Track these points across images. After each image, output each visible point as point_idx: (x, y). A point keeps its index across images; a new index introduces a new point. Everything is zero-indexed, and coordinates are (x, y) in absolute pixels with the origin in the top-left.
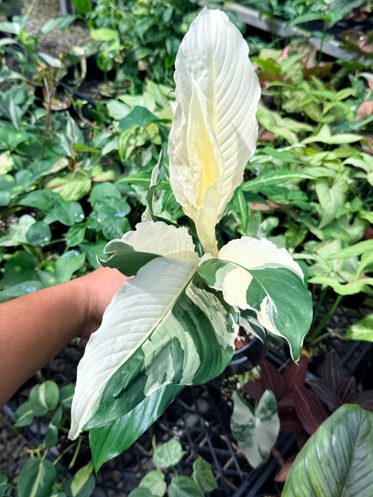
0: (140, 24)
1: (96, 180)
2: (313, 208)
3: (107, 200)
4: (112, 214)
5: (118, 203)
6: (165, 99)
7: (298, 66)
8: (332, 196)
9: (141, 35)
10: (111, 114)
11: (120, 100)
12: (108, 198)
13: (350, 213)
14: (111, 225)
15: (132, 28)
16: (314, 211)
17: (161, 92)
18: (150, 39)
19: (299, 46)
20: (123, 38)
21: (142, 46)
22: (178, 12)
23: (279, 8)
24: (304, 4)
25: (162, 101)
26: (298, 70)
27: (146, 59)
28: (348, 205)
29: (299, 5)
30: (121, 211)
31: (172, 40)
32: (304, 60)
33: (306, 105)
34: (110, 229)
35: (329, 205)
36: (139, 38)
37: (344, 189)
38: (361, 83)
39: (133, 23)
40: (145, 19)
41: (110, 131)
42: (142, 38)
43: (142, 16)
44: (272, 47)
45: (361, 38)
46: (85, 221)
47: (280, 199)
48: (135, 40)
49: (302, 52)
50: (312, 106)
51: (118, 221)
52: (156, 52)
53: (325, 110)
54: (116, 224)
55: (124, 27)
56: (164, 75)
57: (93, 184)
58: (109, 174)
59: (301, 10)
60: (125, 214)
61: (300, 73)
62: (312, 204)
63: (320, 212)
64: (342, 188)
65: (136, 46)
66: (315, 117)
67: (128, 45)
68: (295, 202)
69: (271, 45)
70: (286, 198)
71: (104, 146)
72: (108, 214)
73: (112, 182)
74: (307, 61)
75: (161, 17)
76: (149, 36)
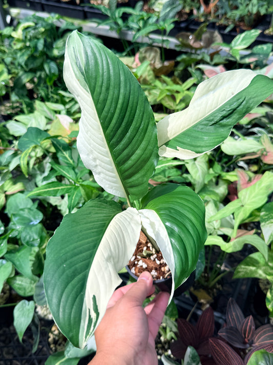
0: (21, 56)
1: (8, 193)
2: (186, 178)
3: (21, 212)
4: (27, 223)
5: (32, 212)
6: (53, 113)
7: (149, 68)
8: (198, 166)
9: (23, 64)
10: (11, 132)
11: (16, 120)
12: (22, 210)
13: (214, 177)
14: (28, 233)
15: (15, 59)
16: (188, 181)
17: (48, 108)
18: (31, 66)
19: (146, 52)
20: (10, 67)
21: (25, 72)
22: (49, 40)
23: (125, 24)
24: (143, 19)
25: (51, 115)
26: (149, 71)
27: (32, 81)
28: (211, 171)
29: (139, 20)
30: (35, 218)
31: (49, 64)
32: (152, 62)
33: (163, 99)
34: (28, 237)
35: (198, 175)
36: (22, 67)
37: (205, 158)
38: (198, 73)
39: (15, 56)
40: (24, 51)
41: (13, 149)
42: (24, 66)
43: (21, 50)
44: (126, 55)
45: (191, 37)
46: (6, 232)
47: (160, 178)
48: (19, 68)
49: (150, 56)
50: (167, 99)
51: (34, 229)
52: (38, 74)
53: (178, 101)
54: (32, 231)
55: (8, 60)
56: (48, 92)
57: (7, 197)
58: (19, 186)
59: (141, 23)
60: (39, 221)
61: (151, 72)
62: (185, 175)
63: (192, 181)
64: (203, 158)
65: (21, 73)
66: (171, 107)
67: (14, 73)
68: (172, 178)
69: (124, 54)
70: (165, 176)
71: (10, 163)
72: (24, 224)
73: (22, 192)
74: (155, 62)
75: (36, 48)
76: (29, 63)
